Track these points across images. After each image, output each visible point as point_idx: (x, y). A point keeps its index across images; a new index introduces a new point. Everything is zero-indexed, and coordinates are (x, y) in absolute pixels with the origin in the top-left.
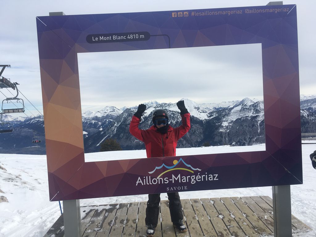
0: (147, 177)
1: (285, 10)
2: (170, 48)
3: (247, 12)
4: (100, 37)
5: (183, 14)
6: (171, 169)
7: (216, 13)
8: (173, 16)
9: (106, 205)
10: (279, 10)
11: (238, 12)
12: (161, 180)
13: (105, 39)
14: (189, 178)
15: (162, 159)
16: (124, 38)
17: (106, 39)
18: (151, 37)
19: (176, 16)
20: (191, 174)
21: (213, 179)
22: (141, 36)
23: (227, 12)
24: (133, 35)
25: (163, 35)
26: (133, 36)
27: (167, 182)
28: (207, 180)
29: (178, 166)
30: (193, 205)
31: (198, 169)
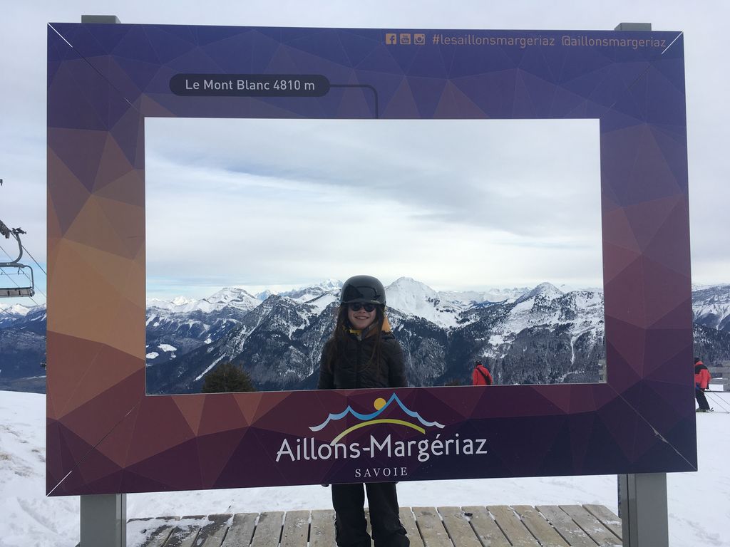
0: (305, 440)
1: (657, 44)
2: (377, 117)
3: (566, 42)
4: (205, 81)
5: (412, 37)
6: (367, 421)
7: (493, 42)
8: (388, 42)
9: (200, 517)
10: (641, 43)
11: (546, 42)
12: (340, 449)
13: (217, 86)
14: (412, 445)
15: (347, 395)
16: (264, 86)
17: (219, 86)
18: (331, 88)
19: (395, 42)
20: (419, 437)
21: (474, 451)
22: (308, 86)
23: (518, 41)
24: (287, 83)
25: (361, 86)
26: (288, 85)
27: (356, 454)
28: (458, 453)
29: (385, 414)
30: (419, 523)
31: (435, 423)
